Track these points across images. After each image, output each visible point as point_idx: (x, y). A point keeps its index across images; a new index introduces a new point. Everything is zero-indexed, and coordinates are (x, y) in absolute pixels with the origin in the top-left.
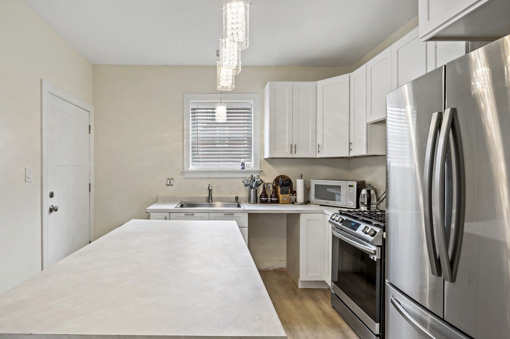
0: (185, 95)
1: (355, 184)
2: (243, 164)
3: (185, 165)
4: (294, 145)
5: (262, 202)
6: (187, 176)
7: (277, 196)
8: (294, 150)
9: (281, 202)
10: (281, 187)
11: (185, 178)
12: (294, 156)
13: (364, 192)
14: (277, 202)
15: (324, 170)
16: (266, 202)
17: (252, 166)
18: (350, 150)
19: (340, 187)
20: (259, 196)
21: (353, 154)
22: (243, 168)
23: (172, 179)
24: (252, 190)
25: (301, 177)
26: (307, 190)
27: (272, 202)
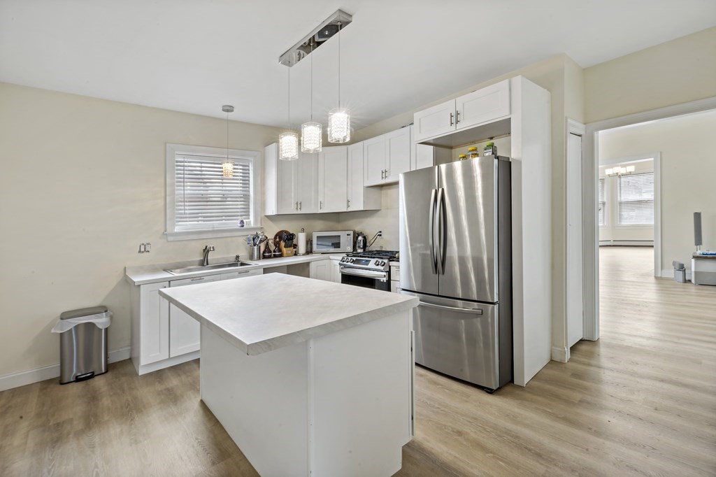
0: (168, 145)
1: (352, 233)
2: (242, 222)
3: (168, 227)
4: (299, 203)
5: (265, 257)
6: (170, 238)
7: (280, 250)
8: (299, 207)
9: (285, 255)
10: (285, 241)
11: (168, 241)
12: (299, 212)
13: (360, 238)
14: (281, 256)
15: (319, 224)
16: (269, 257)
17: (252, 223)
18: (348, 206)
19: (339, 236)
20: (262, 252)
21: (350, 210)
22: (243, 226)
23: (148, 244)
24: (256, 247)
25: (303, 230)
26: (309, 242)
27: (275, 256)
